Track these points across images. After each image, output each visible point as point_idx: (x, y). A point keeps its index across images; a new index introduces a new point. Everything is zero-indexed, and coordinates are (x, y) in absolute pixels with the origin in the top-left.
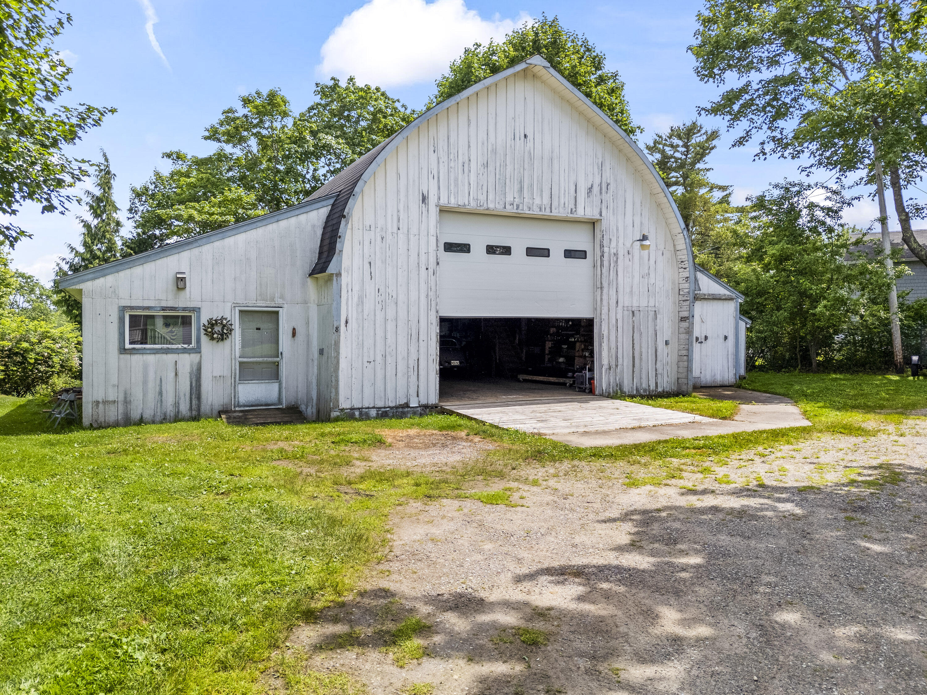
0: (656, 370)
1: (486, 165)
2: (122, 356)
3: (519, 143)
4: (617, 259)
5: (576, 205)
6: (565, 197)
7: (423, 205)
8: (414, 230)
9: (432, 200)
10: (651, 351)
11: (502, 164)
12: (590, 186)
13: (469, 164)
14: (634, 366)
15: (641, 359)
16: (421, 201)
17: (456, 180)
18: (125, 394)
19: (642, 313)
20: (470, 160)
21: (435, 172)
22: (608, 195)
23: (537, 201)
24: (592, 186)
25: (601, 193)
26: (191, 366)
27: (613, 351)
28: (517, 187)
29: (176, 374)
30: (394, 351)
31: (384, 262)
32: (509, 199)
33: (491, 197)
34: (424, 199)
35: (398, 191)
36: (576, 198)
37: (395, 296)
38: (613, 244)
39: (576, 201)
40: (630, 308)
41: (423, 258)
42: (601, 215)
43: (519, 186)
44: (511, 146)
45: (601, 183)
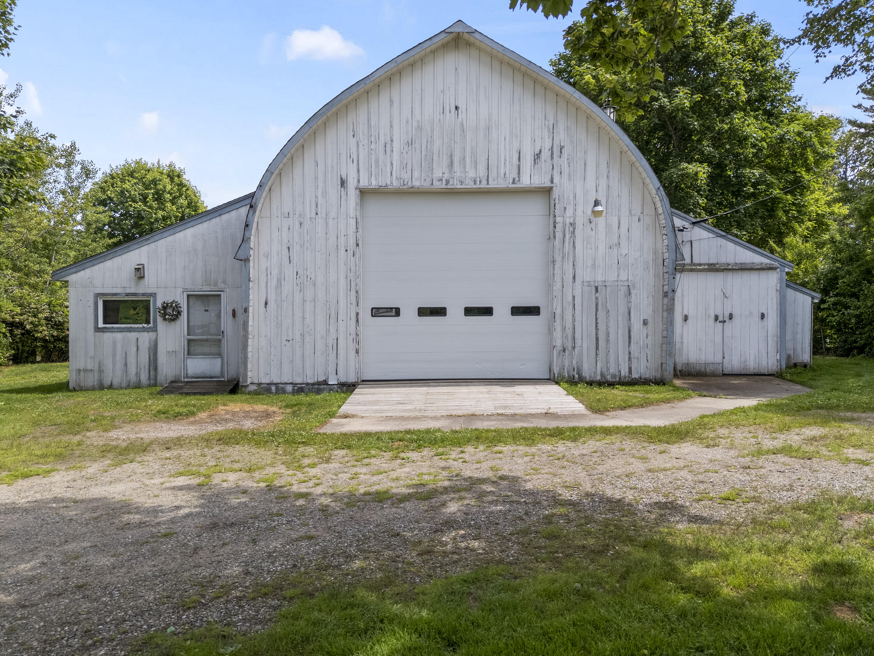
0: (630, 353)
1: (410, 143)
2: (97, 334)
3: (450, 116)
4: (574, 229)
5: (519, 173)
6: (505, 167)
7: (342, 189)
8: (333, 214)
9: (352, 184)
10: (622, 333)
11: (429, 140)
12: (537, 151)
13: (391, 144)
14: (597, 348)
15: (608, 341)
16: (339, 186)
17: (377, 161)
18: (100, 364)
19: (608, 288)
20: (392, 141)
21: (354, 156)
22: (562, 159)
23: (471, 174)
24: (540, 151)
25: (552, 158)
26: (150, 342)
27: (569, 332)
28: (445, 162)
29: (137, 350)
30: (313, 330)
31: (302, 246)
32: (437, 174)
33: (416, 174)
34: (343, 183)
35: (316, 178)
36: (519, 166)
37: (313, 278)
38: (569, 212)
39: (519, 170)
40: (592, 283)
41: (342, 240)
42: (552, 182)
43: (449, 160)
44: (439, 120)
45: (552, 147)
